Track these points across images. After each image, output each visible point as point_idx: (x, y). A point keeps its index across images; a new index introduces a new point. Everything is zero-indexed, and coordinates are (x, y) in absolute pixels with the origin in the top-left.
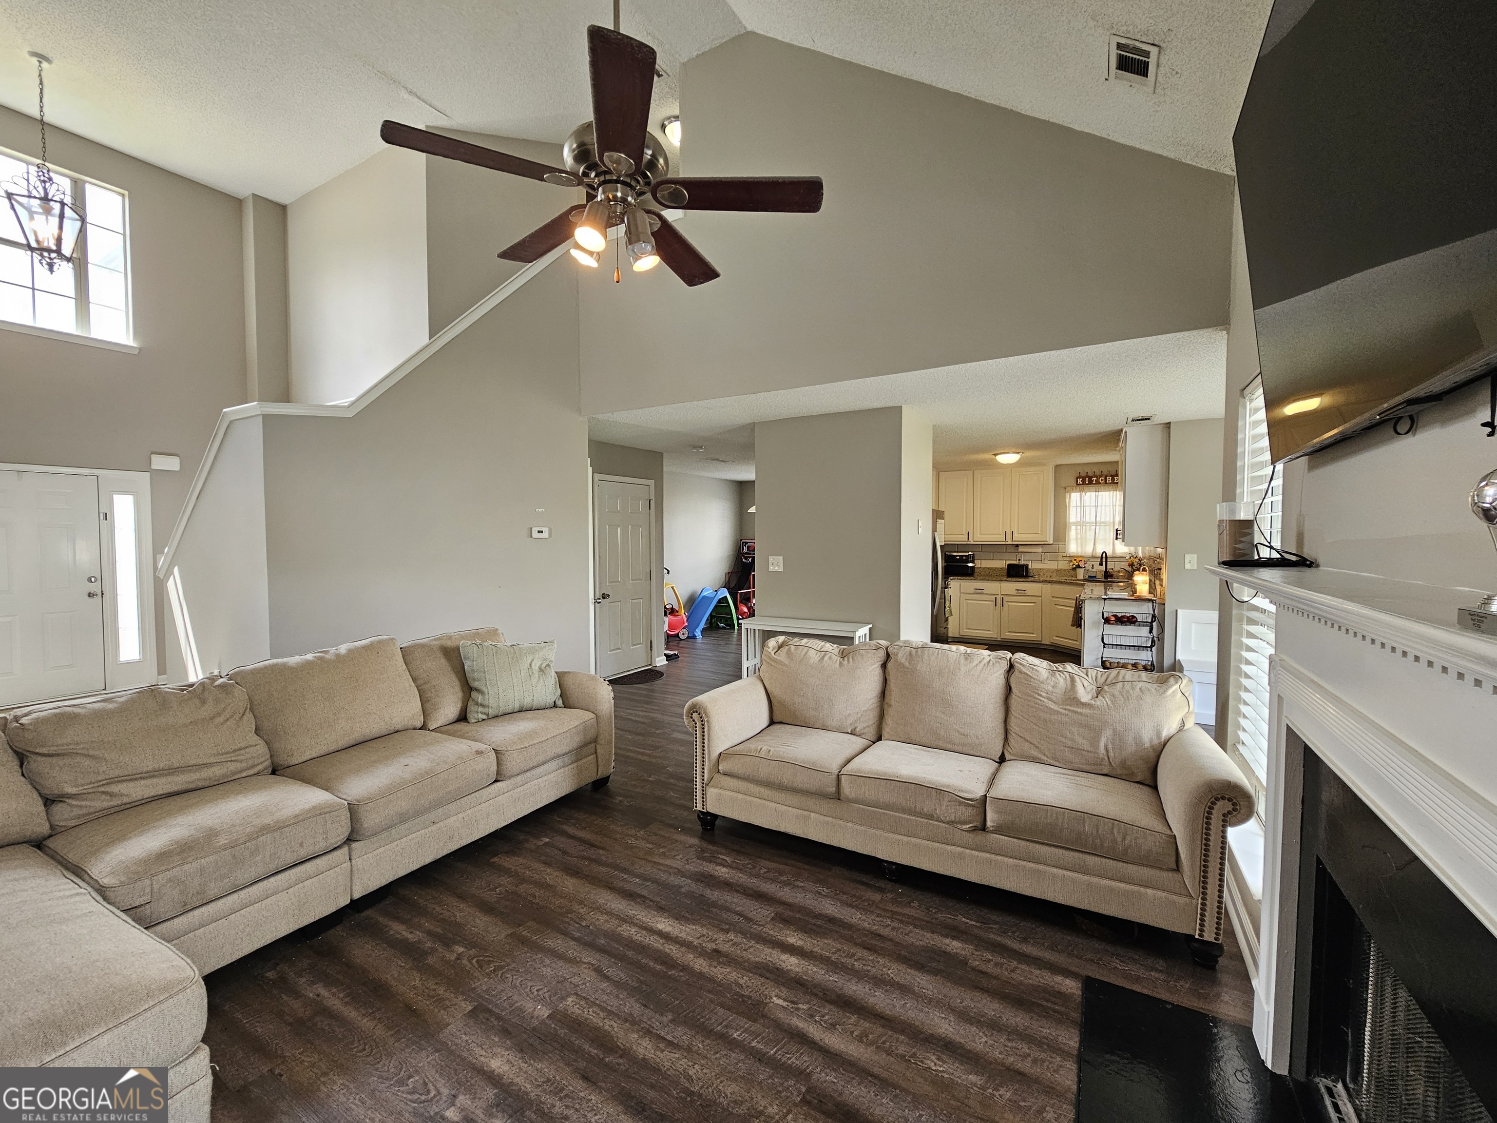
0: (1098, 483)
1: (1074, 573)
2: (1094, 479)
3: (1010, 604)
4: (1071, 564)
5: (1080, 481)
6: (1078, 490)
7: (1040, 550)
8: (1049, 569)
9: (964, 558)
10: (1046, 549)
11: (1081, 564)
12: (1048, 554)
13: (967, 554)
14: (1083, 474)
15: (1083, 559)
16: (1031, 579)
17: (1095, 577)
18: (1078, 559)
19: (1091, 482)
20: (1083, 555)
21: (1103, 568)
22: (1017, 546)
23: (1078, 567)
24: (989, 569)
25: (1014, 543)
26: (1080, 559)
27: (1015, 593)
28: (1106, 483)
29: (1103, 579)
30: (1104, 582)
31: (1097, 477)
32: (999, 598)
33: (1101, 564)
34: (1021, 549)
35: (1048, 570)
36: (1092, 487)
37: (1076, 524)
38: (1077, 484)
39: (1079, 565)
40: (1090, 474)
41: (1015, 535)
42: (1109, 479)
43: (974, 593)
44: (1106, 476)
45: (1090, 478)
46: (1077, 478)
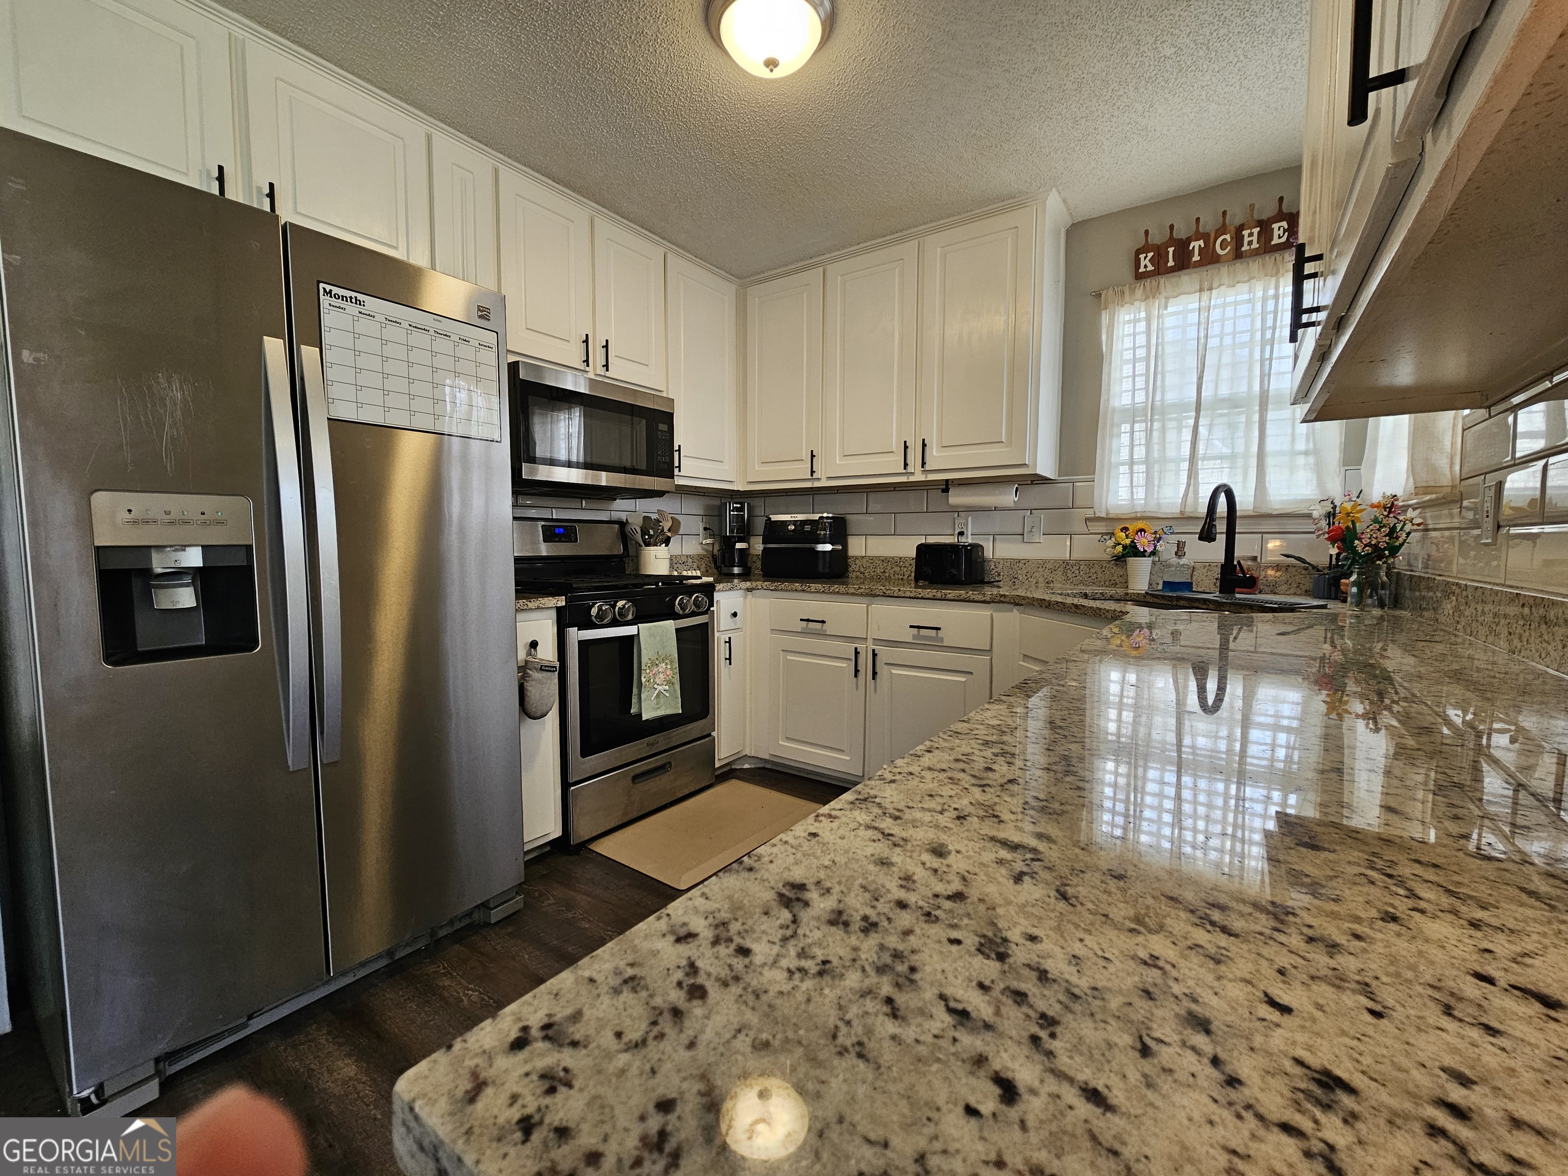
0: (1210, 259)
1: (1119, 571)
2: (1196, 245)
3: (895, 671)
4: (1110, 543)
5: (1146, 262)
6: (1139, 292)
7: (1008, 497)
8: (1045, 562)
9: (807, 528)
10: (1036, 496)
11: (1143, 543)
12: (1042, 515)
13: (816, 517)
14: (1157, 238)
15: (1151, 527)
16: (989, 592)
17: (1188, 586)
18: (1133, 527)
19: (1183, 263)
20: (1152, 509)
21: (1216, 551)
22: (946, 486)
23: (1133, 551)
24: (886, 560)
25: (931, 477)
26: (1140, 525)
27: (908, 635)
28: (1238, 255)
29: (1215, 596)
30: (1216, 606)
31: (1205, 237)
32: (865, 649)
33: (1207, 535)
34: (956, 498)
35: (1042, 564)
36: (1188, 279)
37: (1133, 414)
38: (1140, 277)
39: (1133, 545)
40: (1181, 232)
41: (933, 452)
42: (1251, 238)
43: (804, 633)
44: (1241, 228)
45: (1182, 246)
46: (1138, 252)
